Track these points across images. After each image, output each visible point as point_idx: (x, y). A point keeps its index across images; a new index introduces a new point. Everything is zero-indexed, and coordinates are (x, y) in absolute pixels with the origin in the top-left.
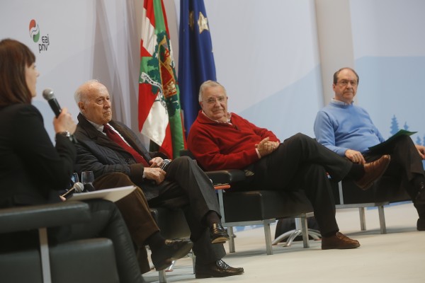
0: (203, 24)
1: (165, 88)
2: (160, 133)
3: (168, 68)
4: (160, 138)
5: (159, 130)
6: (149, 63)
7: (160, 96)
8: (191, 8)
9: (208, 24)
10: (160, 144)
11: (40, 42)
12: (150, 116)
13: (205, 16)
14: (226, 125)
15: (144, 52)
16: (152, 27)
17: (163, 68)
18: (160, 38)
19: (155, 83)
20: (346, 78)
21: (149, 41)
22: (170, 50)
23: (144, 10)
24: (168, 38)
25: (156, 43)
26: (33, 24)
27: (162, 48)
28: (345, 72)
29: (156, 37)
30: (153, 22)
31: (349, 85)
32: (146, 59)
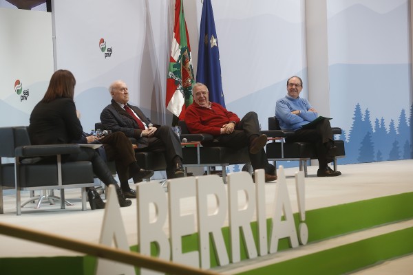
0: (213, 42)
1: (184, 82)
2: (178, 109)
3: (187, 69)
4: (178, 112)
5: (178, 107)
6: (174, 66)
7: (180, 87)
8: (206, 33)
9: (217, 42)
10: (178, 116)
11: (106, 52)
12: (173, 98)
13: (216, 37)
14: (208, 109)
15: (172, 60)
16: (178, 45)
17: (184, 70)
18: (183, 51)
19: (177, 79)
20: (293, 82)
21: (175, 53)
22: (190, 58)
23: (174, 34)
24: (189, 51)
25: (180, 54)
26: (102, 41)
27: (184, 57)
28: (294, 79)
29: (180, 50)
30: (179, 41)
31: (294, 87)
32: (173, 64)
